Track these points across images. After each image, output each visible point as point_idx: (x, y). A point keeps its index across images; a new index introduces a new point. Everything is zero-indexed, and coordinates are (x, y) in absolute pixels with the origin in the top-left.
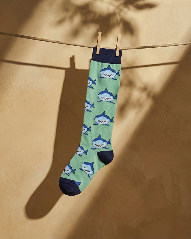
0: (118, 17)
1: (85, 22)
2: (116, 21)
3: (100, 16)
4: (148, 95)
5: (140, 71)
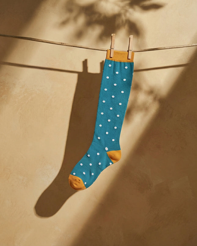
0: (124, 18)
1: (89, 24)
2: (121, 21)
4: (155, 99)
5: (146, 75)
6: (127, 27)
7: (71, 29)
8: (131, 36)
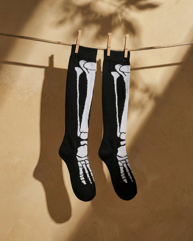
0: (120, 18)
1: (86, 23)
2: (117, 21)
3: (102, 17)
4: (150, 97)
5: (142, 73)
6: (123, 26)
7: (67, 28)
8: (128, 36)
